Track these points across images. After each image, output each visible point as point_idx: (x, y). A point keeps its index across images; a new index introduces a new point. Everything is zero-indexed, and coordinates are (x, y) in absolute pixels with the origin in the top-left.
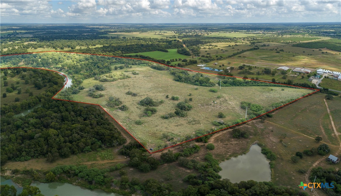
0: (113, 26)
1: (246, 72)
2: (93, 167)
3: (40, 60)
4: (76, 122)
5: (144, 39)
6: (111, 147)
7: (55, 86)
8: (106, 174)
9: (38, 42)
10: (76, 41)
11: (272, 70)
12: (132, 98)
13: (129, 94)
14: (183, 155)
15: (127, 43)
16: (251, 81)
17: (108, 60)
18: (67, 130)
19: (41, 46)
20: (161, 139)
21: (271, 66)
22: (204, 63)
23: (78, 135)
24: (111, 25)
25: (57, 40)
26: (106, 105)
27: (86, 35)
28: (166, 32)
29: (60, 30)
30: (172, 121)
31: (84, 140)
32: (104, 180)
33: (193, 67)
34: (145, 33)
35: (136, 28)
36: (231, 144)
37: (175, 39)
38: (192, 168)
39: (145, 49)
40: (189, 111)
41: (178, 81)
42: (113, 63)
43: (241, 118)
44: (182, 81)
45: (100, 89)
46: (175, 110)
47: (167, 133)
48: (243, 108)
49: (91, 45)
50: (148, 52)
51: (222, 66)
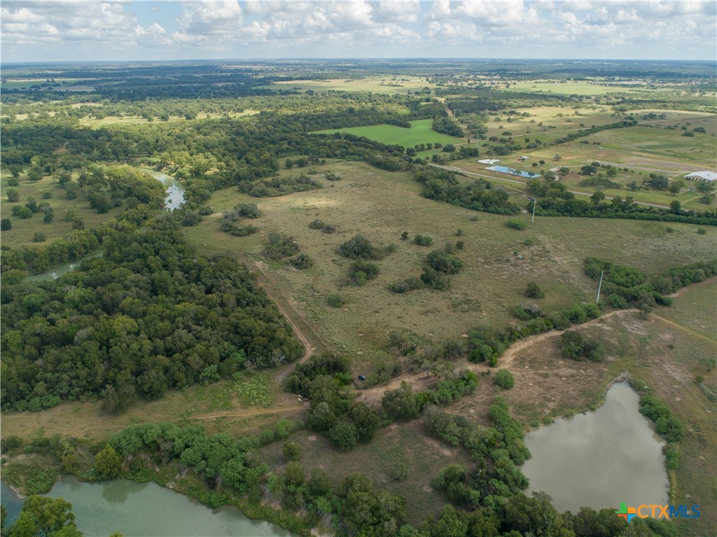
0: (282, 64)
1: (600, 181)
2: (219, 431)
3: (108, 144)
4: (185, 298)
5: (355, 96)
6: (269, 367)
7: (141, 206)
8: (249, 455)
9: (106, 103)
10: (198, 101)
11: (670, 179)
12: (323, 237)
13: (316, 229)
14: (437, 401)
15: (317, 105)
16: (612, 205)
17: (271, 146)
18: (162, 319)
19: (114, 112)
20: (386, 348)
21: (666, 169)
22: (494, 157)
23: (189, 332)
24: (280, 62)
25: (153, 98)
26: (263, 253)
27: (221, 88)
28: (407, 80)
29: (159, 77)
30: (413, 300)
31: (203, 347)
32: (244, 476)
33: (468, 164)
34: (359, 81)
35: (338, 70)
36: (556, 375)
37: (426, 96)
38: (455, 443)
39: (357, 119)
40: (455, 276)
41: (431, 197)
42: (282, 151)
43: (585, 300)
44: (441, 199)
45: (250, 215)
46: (421, 270)
47: (400, 331)
48: (590, 274)
49: (232, 111)
50: (366, 127)
51: (539, 164)
